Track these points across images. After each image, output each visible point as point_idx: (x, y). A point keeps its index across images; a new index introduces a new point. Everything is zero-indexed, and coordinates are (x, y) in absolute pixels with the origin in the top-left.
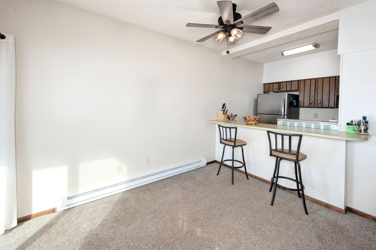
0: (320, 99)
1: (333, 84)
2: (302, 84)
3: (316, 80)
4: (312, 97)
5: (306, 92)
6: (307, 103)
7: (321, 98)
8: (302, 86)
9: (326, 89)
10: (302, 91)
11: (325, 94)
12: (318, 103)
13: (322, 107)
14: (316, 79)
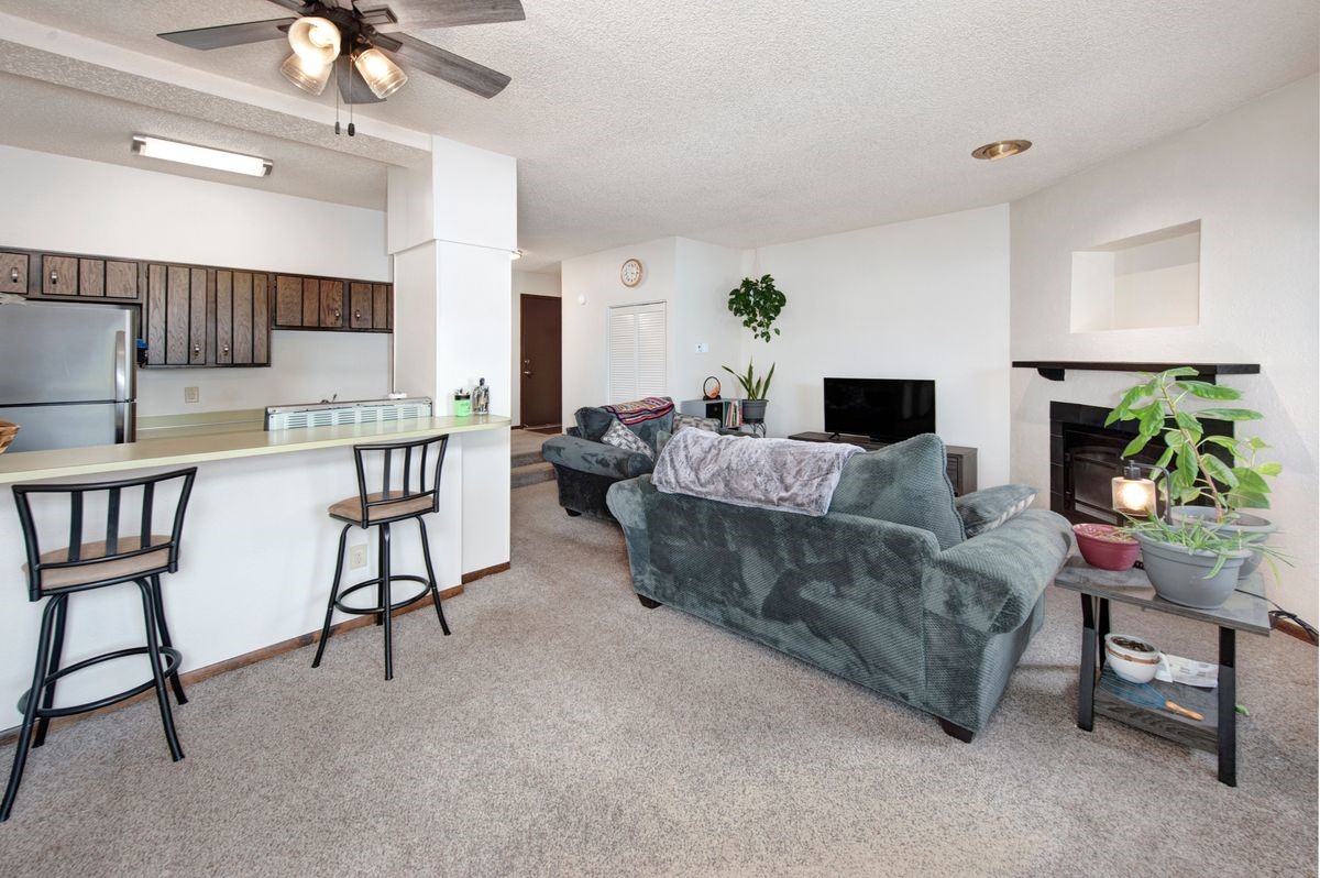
0: (223, 339)
1: (262, 294)
2: (157, 276)
3: (213, 272)
4: (197, 330)
5: (176, 310)
6: (178, 353)
7: (226, 333)
8: (157, 286)
9: (243, 309)
10: (156, 306)
11: (242, 324)
12: (220, 351)
13: (233, 365)
14: (210, 270)
